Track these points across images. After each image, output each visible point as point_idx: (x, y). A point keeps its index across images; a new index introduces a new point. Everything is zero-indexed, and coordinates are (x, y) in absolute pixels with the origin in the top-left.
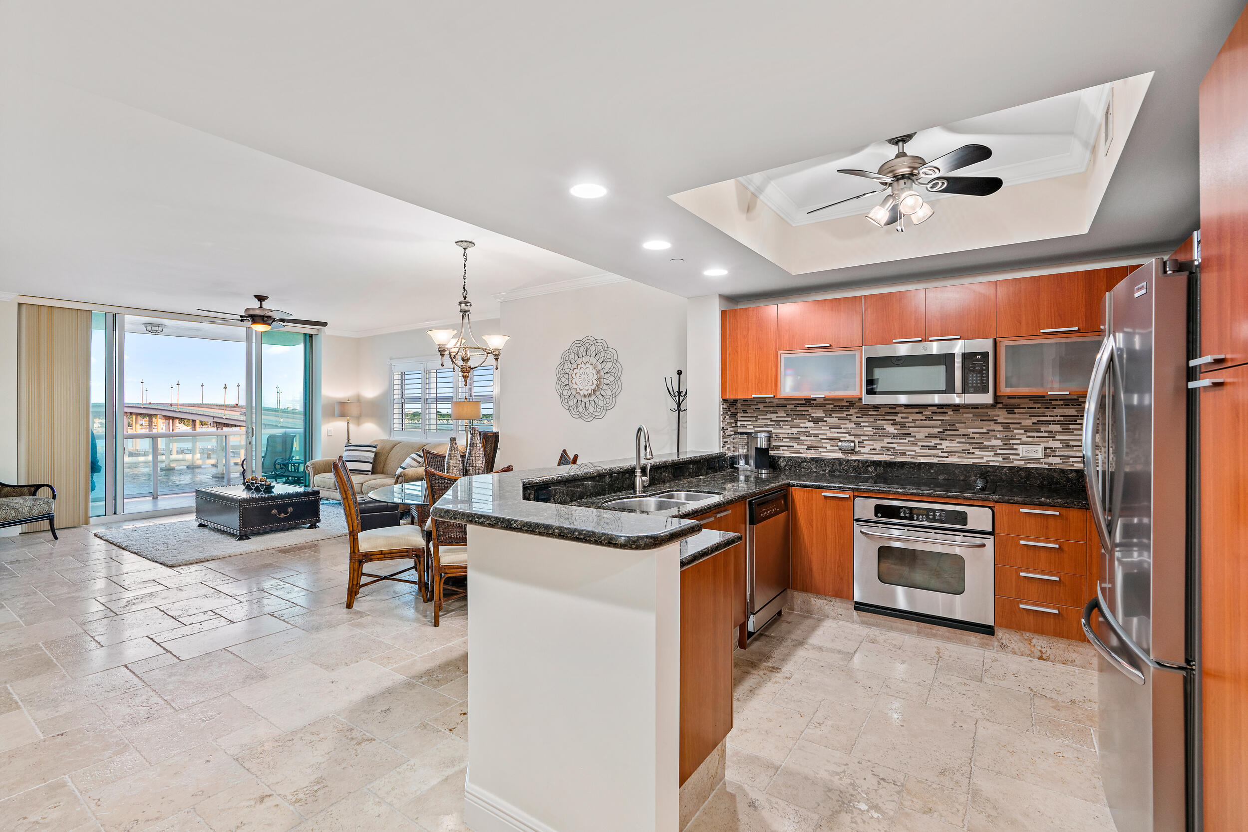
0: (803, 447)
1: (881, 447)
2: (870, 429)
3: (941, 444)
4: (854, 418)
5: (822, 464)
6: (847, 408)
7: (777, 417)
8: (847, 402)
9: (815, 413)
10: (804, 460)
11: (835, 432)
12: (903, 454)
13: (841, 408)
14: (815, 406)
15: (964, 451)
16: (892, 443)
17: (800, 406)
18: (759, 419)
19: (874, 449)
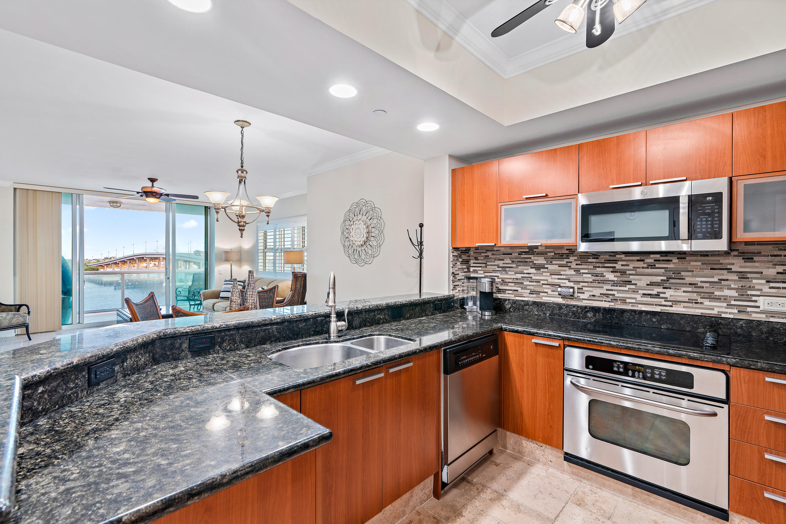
0: (526, 291)
1: (601, 294)
2: (590, 276)
3: (665, 293)
4: (573, 265)
5: (543, 308)
6: (567, 256)
7: (503, 264)
8: (567, 250)
9: (537, 260)
10: (527, 303)
11: (555, 279)
12: (624, 301)
13: (561, 256)
14: (537, 254)
15: (690, 301)
16: (612, 290)
17: (523, 253)
18: (488, 265)
19: (594, 296)
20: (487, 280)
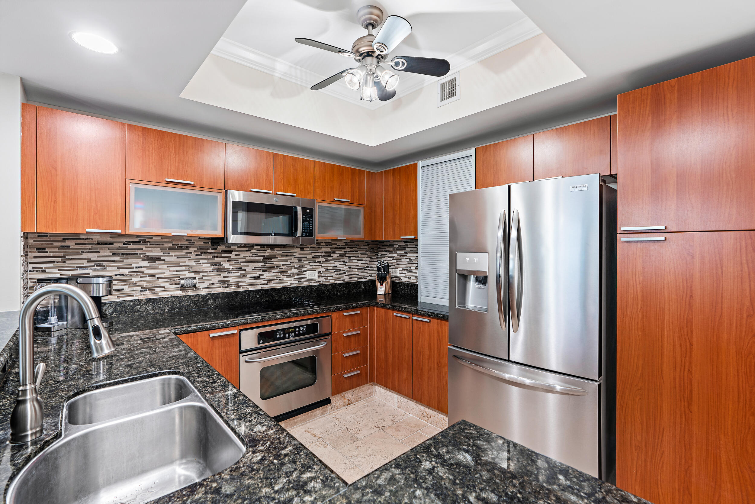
0: (135, 289)
1: (219, 281)
2: (209, 265)
3: (263, 275)
4: (193, 256)
5: (161, 304)
6: (187, 247)
7: (98, 257)
8: (187, 240)
9: (151, 251)
10: (139, 302)
11: (174, 271)
12: (237, 285)
13: (180, 247)
14: (151, 245)
15: (278, 278)
16: (228, 277)
17: (131, 244)
18: (69, 260)
19: (213, 284)
20: (101, 280)
